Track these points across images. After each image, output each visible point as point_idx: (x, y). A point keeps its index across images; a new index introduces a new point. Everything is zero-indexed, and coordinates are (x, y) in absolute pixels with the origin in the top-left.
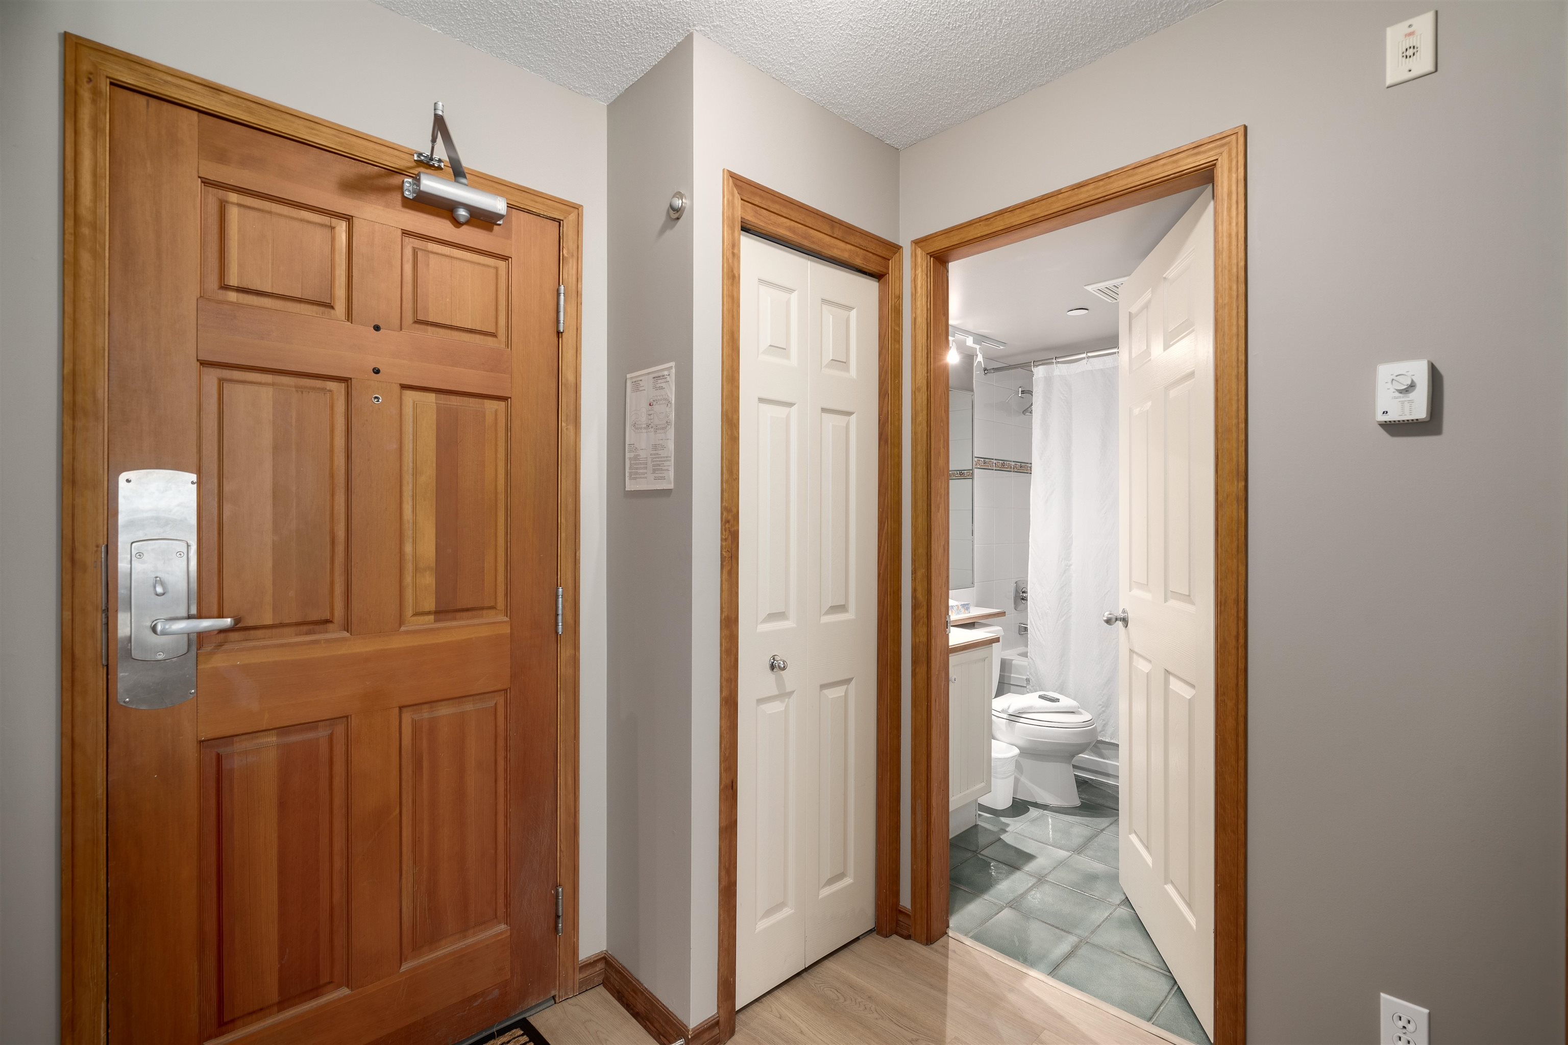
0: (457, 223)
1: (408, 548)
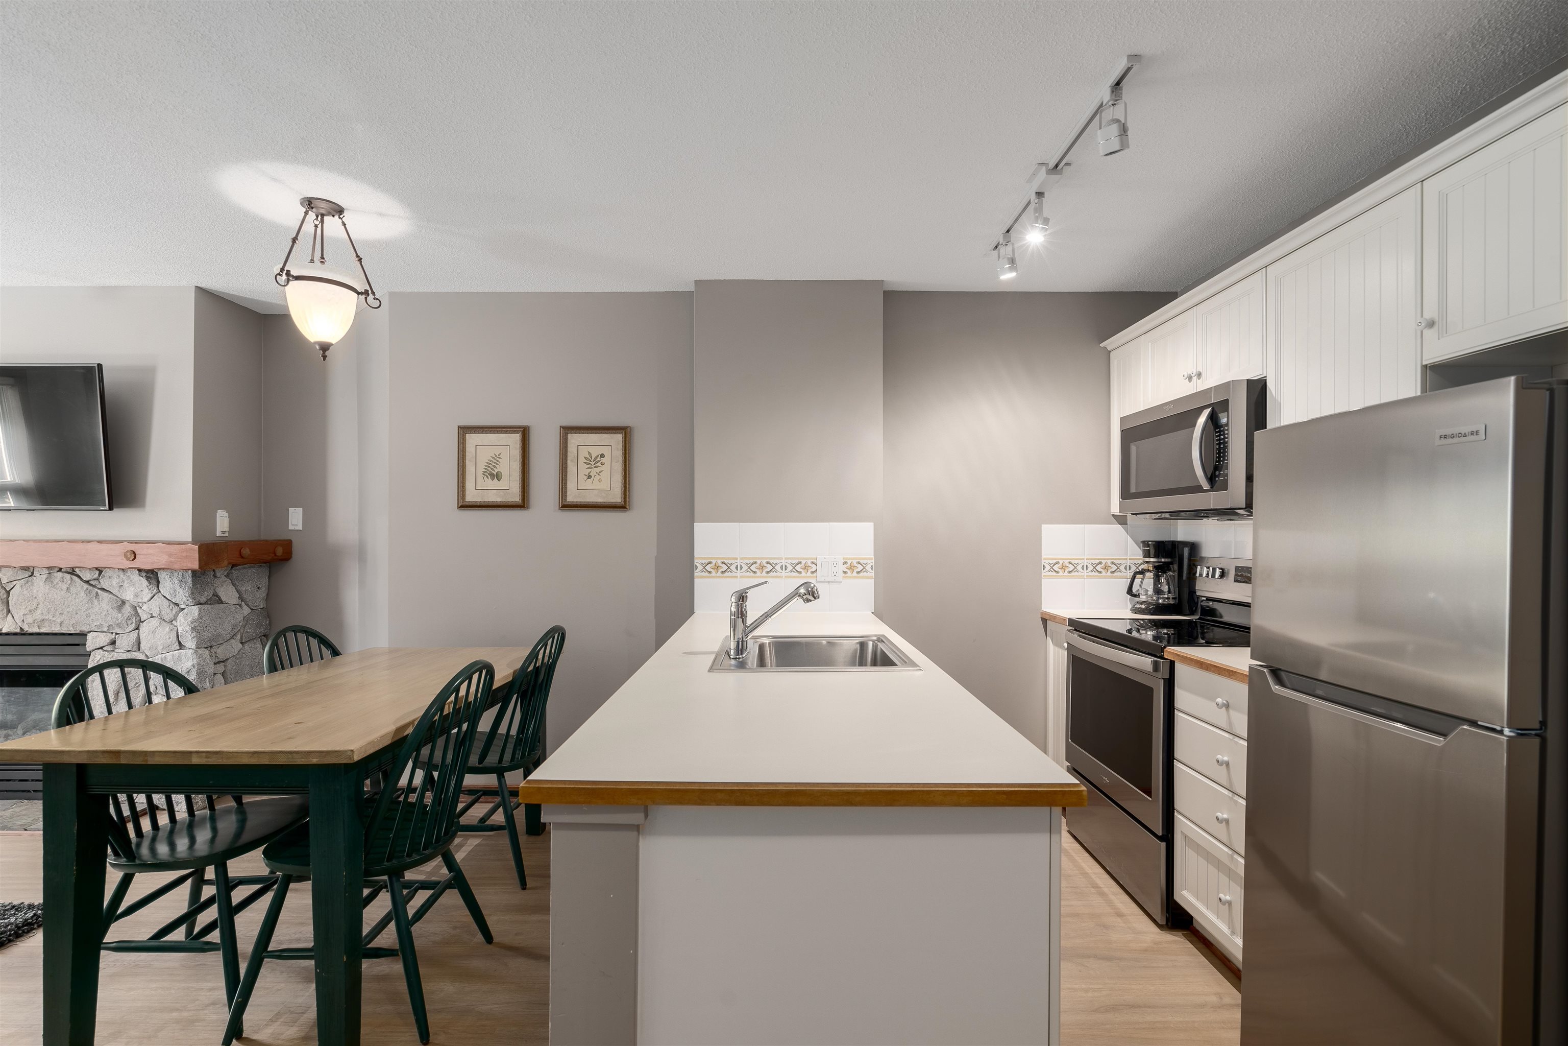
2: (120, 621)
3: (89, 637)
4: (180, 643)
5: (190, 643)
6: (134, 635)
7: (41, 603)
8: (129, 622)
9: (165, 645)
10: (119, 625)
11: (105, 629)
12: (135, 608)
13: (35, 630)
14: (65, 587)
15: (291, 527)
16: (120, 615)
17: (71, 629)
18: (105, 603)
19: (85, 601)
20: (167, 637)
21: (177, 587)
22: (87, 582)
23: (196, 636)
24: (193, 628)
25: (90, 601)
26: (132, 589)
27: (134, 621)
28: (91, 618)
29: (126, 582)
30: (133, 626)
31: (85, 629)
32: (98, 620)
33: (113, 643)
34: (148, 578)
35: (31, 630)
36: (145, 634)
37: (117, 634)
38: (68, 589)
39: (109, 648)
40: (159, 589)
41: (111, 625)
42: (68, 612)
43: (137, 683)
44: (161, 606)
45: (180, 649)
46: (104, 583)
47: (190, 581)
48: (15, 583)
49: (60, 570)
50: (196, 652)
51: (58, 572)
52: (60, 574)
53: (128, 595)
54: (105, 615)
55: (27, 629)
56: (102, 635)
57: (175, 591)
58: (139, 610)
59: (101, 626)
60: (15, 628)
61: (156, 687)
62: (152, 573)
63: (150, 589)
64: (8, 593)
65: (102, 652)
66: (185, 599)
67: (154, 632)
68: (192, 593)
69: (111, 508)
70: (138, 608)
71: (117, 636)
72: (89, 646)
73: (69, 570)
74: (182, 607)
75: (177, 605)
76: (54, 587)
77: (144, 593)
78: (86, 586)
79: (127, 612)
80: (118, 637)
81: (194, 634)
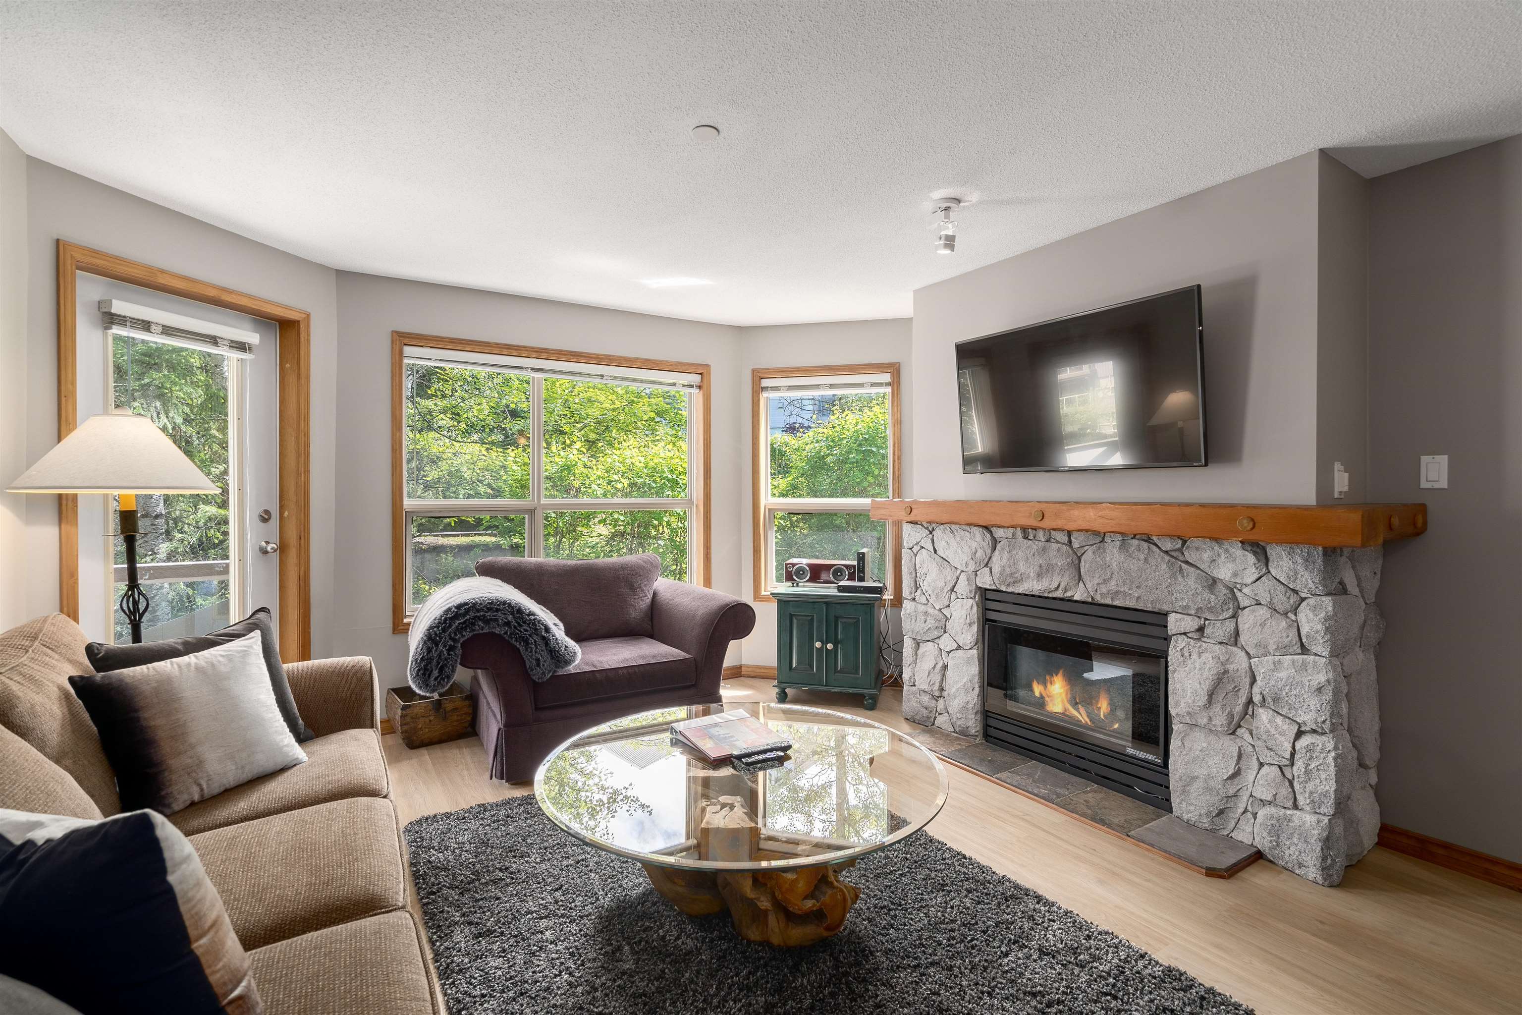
2: (1213, 604)
3: (1172, 618)
4: (1302, 645)
5: (1321, 647)
6: (1230, 625)
7: (1116, 573)
8: (1225, 607)
9: (1280, 645)
10: (1211, 609)
11: (1193, 612)
12: (1232, 590)
13: (1108, 601)
14: (1142, 557)
15: (1424, 485)
16: (1212, 597)
17: (1149, 605)
18: (1191, 582)
19: (1167, 575)
20: (1285, 635)
21: (1301, 569)
22: (1166, 552)
23: (1330, 640)
24: (1327, 628)
25: (1173, 576)
26: (1230, 565)
27: (1231, 606)
28: (1175, 595)
29: (1223, 556)
30: (1231, 612)
31: (1165, 608)
32: (1183, 599)
33: (1201, 629)
34: (1255, 553)
35: (1103, 601)
36: (1247, 626)
37: (1206, 619)
38: (1146, 559)
39: (1195, 636)
40: (1267, 568)
41: (1201, 608)
42: (1147, 586)
43: (1236, 687)
44: (1272, 592)
45: (1302, 654)
46: (1190, 556)
47: (1320, 561)
48: (1086, 548)
49: (1134, 537)
50: (1330, 662)
51: (1132, 538)
52: (1135, 542)
53: (1224, 572)
54: (1193, 595)
55: (1099, 599)
56: (1189, 618)
57: (1296, 573)
58: (1238, 594)
59: (1187, 607)
60: (1088, 597)
61: (1263, 697)
62: (1258, 547)
63: (1257, 568)
64: (1079, 558)
65: (1186, 639)
66: (1311, 585)
67: (1263, 625)
68: (1324, 578)
69: (1206, 465)
70: (1235, 590)
71: (1207, 622)
72: (1171, 630)
73: (1144, 537)
74: (1303, 595)
75: (1295, 591)
76: (1130, 556)
77: (1247, 572)
78: (1167, 558)
79: (1222, 595)
80: (1209, 623)
81: (1328, 637)
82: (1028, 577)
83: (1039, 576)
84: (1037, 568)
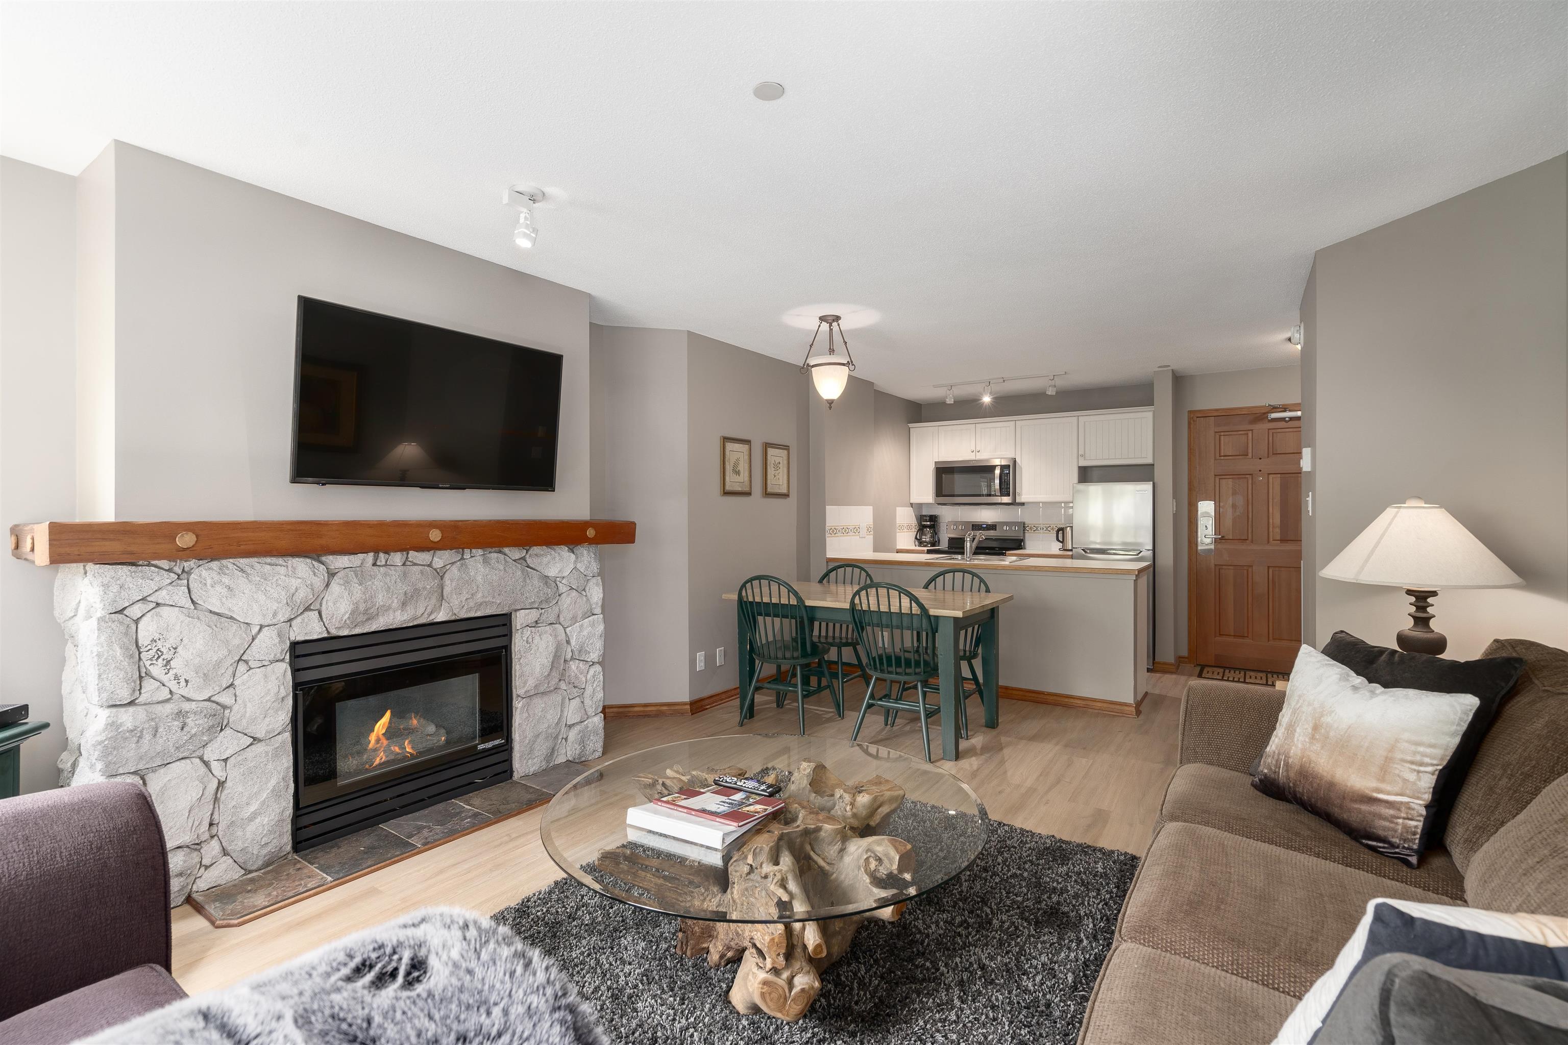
0: (1287, 422)
1: (1271, 521)
3: (516, 616)
4: (591, 610)
5: (599, 609)
6: (556, 609)
13: (471, 614)
14: (502, 567)
22: (515, 561)
30: (556, 599)
35: (464, 616)
36: (566, 606)
37: (542, 609)
39: (534, 624)
40: (576, 564)
44: (578, 579)
45: (592, 615)
46: (532, 562)
48: (448, 567)
53: (552, 571)
57: (590, 564)
58: (559, 585)
60: (450, 616)
61: (573, 653)
64: (442, 578)
65: (529, 629)
66: (595, 571)
70: (557, 582)
72: (521, 624)
74: (589, 578)
82: (389, 608)
83: (404, 604)
84: (402, 597)
